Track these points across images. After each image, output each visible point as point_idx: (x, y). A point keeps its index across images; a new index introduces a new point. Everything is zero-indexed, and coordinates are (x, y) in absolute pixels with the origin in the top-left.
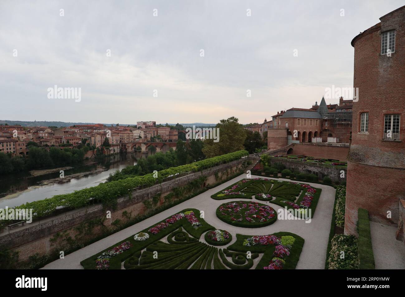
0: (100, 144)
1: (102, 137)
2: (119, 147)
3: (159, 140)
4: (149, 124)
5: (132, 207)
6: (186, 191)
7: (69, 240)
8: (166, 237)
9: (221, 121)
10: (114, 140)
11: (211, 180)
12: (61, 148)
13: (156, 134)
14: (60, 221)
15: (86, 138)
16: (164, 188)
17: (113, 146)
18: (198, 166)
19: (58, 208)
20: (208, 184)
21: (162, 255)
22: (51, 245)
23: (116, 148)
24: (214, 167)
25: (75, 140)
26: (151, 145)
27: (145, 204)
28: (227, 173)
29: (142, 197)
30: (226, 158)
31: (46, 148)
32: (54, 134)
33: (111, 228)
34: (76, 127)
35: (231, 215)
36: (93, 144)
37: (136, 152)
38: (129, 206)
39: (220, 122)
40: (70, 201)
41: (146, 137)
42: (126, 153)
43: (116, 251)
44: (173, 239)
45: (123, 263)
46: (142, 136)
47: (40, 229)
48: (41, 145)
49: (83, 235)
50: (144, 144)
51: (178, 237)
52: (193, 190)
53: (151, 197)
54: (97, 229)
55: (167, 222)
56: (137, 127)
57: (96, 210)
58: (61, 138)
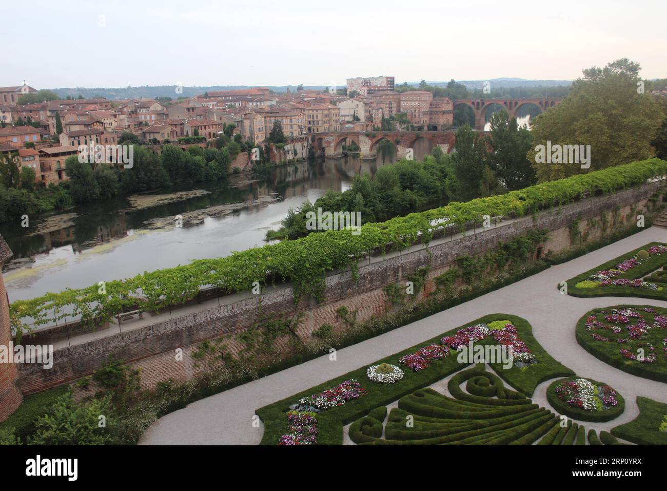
0: (264, 138)
1: (268, 119)
2: (305, 144)
3: (403, 126)
4: (378, 83)
5: (357, 297)
6: (489, 268)
7: (227, 358)
8: (446, 381)
9: (586, 72)
10: (295, 127)
11: (558, 242)
12: (184, 147)
13: (395, 109)
14: (209, 317)
15: (232, 123)
16: (436, 257)
17: (294, 140)
18: (524, 202)
19: (202, 287)
20: (550, 252)
21: (439, 425)
22: (195, 366)
23: (298, 146)
24: (570, 205)
25: (211, 127)
26: (383, 138)
27: (388, 294)
28: (604, 224)
29: (382, 276)
30: (603, 180)
31: (155, 146)
32: (167, 115)
33: (314, 344)
34: (210, 97)
35: (619, 343)
36: (249, 137)
37: (346, 155)
38: (350, 296)
39: (582, 76)
40: (226, 274)
41: (370, 118)
42: (323, 158)
43: (330, 399)
44: (463, 387)
45: (346, 428)
46: (362, 115)
47: (173, 329)
48: (145, 140)
49: (254, 351)
50: (368, 135)
51: (477, 386)
52: (508, 264)
53: (403, 277)
54: (282, 343)
55: (446, 344)
56: (348, 93)
57: (279, 299)
58: (181, 124)
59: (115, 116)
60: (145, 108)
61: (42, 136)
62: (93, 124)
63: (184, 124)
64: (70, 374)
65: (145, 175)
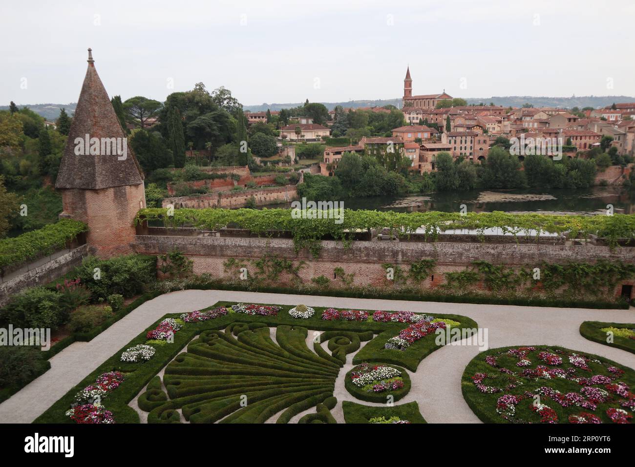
5: (355, 264)
14: (234, 244)
22: (225, 271)
29: (379, 254)
32: (549, 124)
36: (629, 152)
38: (348, 261)
47: (212, 244)
49: (265, 276)
53: (404, 261)
57: (283, 246)
58: (556, 133)
59: (500, 122)
60: (529, 116)
61: (432, 134)
62: (474, 127)
63: (558, 133)
64: (157, 250)
65: (503, 175)
